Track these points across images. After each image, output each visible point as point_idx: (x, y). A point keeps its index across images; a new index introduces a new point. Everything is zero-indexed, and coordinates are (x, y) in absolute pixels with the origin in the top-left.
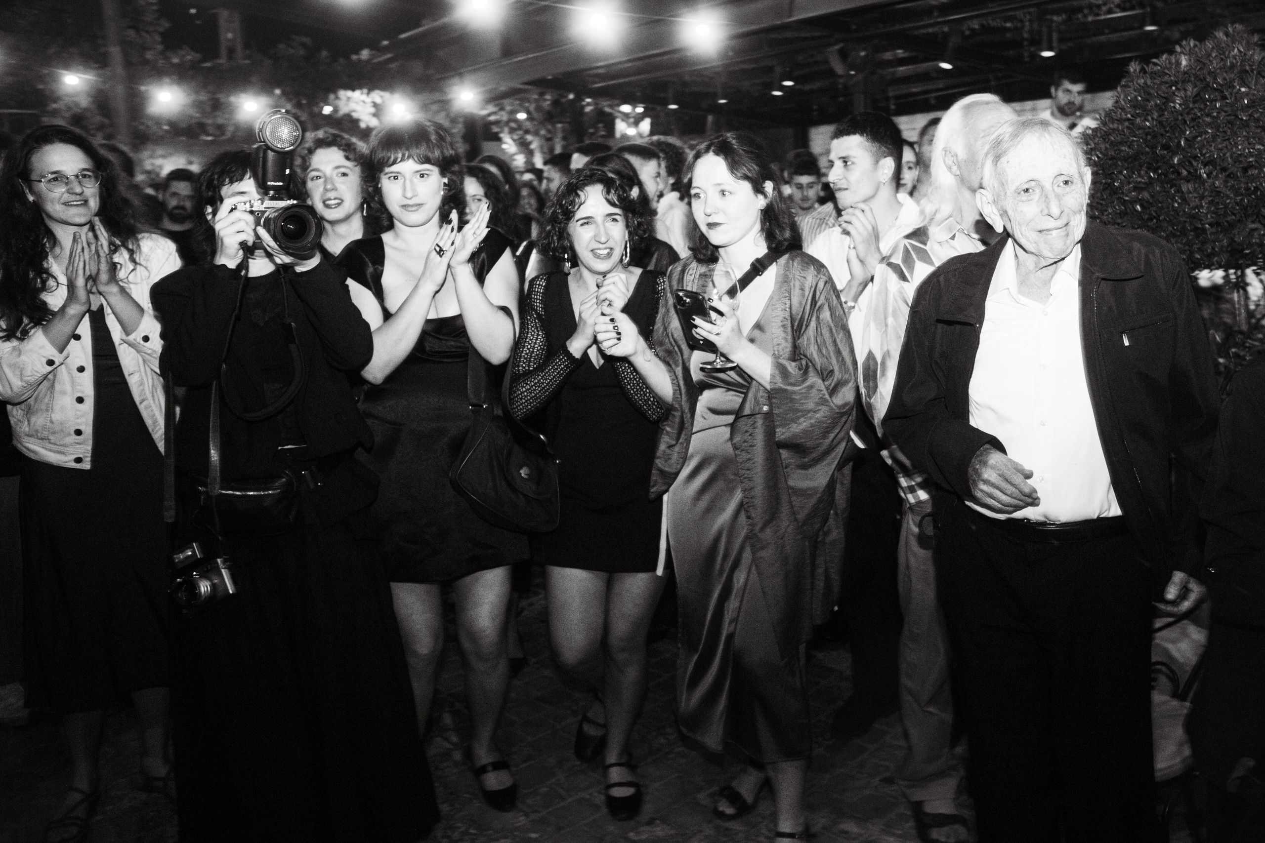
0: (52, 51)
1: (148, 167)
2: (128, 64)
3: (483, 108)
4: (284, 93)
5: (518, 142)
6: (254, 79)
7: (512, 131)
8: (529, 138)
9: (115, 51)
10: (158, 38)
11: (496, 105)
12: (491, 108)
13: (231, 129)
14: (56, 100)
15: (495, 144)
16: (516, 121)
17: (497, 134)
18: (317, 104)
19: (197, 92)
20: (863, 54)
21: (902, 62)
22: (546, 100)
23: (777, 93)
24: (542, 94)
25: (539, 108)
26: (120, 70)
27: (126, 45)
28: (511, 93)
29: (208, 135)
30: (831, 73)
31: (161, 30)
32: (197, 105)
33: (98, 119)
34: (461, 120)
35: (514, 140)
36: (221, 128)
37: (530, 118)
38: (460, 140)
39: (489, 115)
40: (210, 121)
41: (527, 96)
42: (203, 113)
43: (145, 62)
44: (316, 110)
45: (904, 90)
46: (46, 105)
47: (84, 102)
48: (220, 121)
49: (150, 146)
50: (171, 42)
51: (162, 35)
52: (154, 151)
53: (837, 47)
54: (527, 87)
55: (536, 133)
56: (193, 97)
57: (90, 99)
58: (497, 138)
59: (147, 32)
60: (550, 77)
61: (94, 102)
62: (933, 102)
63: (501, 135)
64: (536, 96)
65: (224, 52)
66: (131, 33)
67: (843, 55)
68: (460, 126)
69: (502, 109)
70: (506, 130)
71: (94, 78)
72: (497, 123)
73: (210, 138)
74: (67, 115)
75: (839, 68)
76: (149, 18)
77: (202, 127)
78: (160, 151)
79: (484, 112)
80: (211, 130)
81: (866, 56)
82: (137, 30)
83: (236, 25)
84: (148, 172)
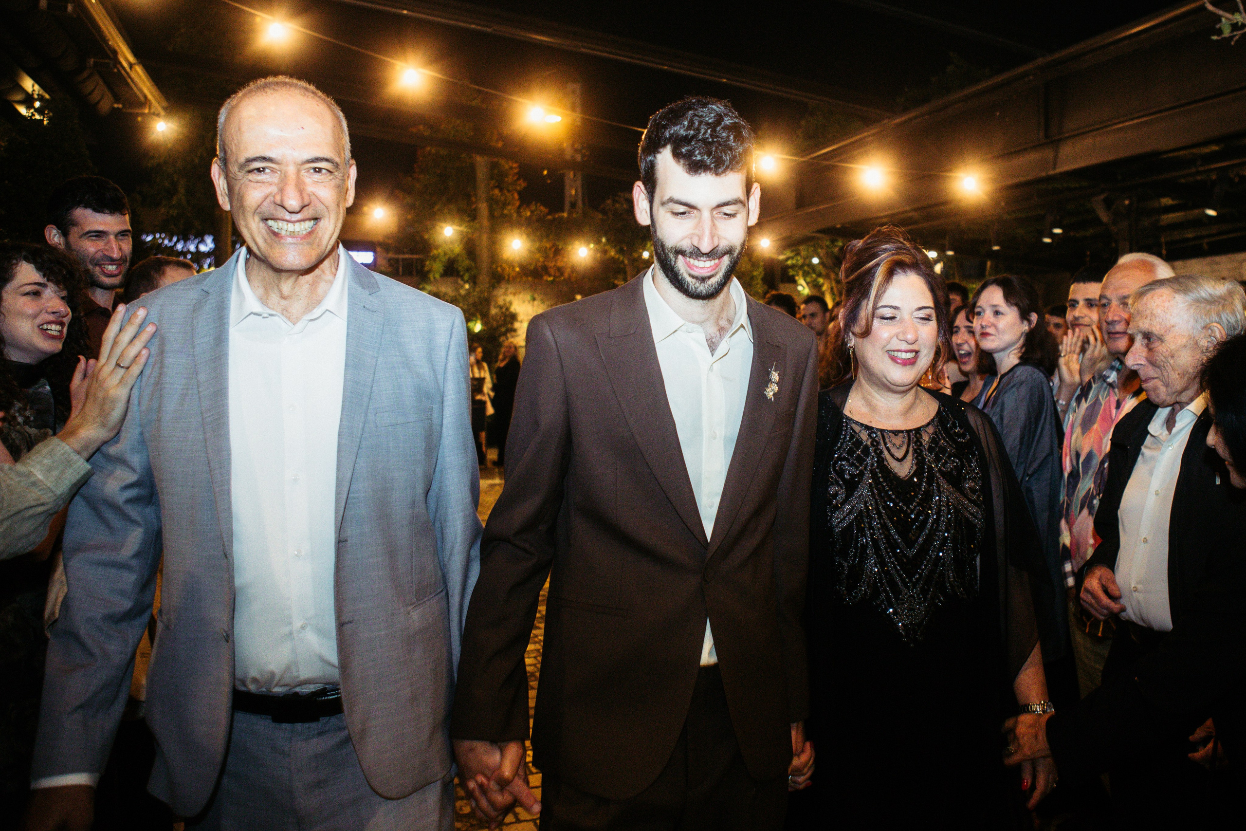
0: (437, 208)
1: (501, 302)
2: (492, 216)
3: (781, 253)
4: (608, 240)
5: (810, 285)
6: (586, 229)
7: (805, 275)
8: (821, 280)
9: (483, 207)
10: (516, 196)
11: (792, 251)
12: (788, 254)
13: (568, 270)
14: (437, 248)
15: (792, 285)
16: (811, 265)
17: (793, 276)
18: (636, 251)
19: (541, 240)
20: (1127, 202)
21: (1169, 209)
22: (837, 246)
23: (1047, 240)
24: (833, 241)
25: (828, 254)
26: (486, 223)
27: (492, 202)
28: (805, 240)
29: (550, 275)
30: (1097, 221)
31: (518, 188)
32: (543, 251)
33: (467, 263)
34: (762, 264)
35: (808, 283)
36: (561, 271)
37: (822, 263)
38: (759, 281)
39: (788, 259)
40: (552, 264)
41: (820, 242)
42: (546, 257)
43: (504, 216)
44: (636, 255)
45: (1177, 235)
46: (430, 252)
47: (458, 249)
48: (560, 264)
49: (504, 285)
50: (526, 198)
51: (519, 193)
52: (507, 289)
53: (1102, 197)
54: (818, 235)
55: (827, 277)
56: (537, 244)
57: (461, 246)
58: (793, 281)
59: (509, 191)
60: (839, 226)
61: (465, 248)
62: (1205, 246)
63: (797, 278)
64: (828, 243)
65: (567, 206)
66: (497, 191)
67: (1108, 204)
68: (761, 269)
69: (798, 254)
70: (801, 273)
71: (466, 230)
72: (793, 267)
73: (551, 279)
74: (444, 259)
75: (1104, 216)
76: (510, 179)
77: (545, 269)
78: (511, 289)
79: (782, 257)
80: (552, 272)
81: (1130, 205)
82: (501, 190)
83: (579, 183)
84: (501, 307)
